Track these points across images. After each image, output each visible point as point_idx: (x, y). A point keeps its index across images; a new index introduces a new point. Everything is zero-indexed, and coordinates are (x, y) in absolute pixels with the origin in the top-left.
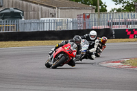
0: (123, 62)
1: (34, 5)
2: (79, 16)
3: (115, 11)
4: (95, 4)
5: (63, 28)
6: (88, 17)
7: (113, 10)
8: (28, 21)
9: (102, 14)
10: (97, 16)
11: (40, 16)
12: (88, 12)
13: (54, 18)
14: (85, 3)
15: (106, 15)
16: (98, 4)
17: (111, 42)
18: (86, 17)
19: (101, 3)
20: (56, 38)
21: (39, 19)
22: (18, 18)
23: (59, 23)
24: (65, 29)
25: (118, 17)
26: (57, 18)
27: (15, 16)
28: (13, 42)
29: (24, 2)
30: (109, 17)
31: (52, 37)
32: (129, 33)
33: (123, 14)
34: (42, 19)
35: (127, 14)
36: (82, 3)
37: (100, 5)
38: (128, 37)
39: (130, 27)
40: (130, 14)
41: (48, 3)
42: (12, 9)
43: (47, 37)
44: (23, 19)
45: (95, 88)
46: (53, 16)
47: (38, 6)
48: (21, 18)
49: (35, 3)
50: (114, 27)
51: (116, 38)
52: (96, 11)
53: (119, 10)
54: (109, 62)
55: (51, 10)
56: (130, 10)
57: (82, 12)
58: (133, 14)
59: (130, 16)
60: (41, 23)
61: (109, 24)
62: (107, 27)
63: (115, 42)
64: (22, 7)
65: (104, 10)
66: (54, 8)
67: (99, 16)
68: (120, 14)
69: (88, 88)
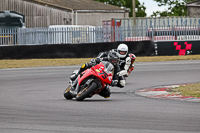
0: (170, 90)
1: (40, 6)
2: (105, 23)
3: (158, 16)
4: (129, 5)
5: (83, 40)
6: (119, 24)
7: (155, 14)
8: (31, 30)
9: (140, 20)
10: (131, 22)
11: (49, 23)
12: (118, 17)
13: (69, 26)
14: (115, 4)
15: (144, 21)
16: (134, 5)
17: (152, 61)
18: (116, 24)
19: (138, 4)
20: (72, 54)
21: (47, 27)
22: (16, 25)
23: (76, 33)
24: (86, 42)
25: (162, 24)
26: (73, 26)
27: (12, 23)
28: (9, 61)
29: (25, 2)
30: (149, 24)
31: (66, 54)
32: (179, 47)
33: (170, 19)
34: (51, 27)
35: (175, 19)
36: (110, 3)
37: (137, 6)
38: (177, 53)
39: (181, 38)
40: (179, 19)
41: (60, 4)
42: (7, 12)
43: (58, 54)
44: (24, 27)
45: (129, 128)
46: (67, 23)
47: (46, 7)
48: (21, 26)
49: (41, 4)
50: (157, 39)
51: (159, 55)
52: (131, 15)
53: (164, 15)
54: (149, 89)
55: (65, 14)
56: (180, 14)
57: (110, 17)
58: (184, 19)
59: (180, 23)
60: (51, 33)
61: (149, 34)
62: (147, 39)
63: (158, 60)
64: (22, 9)
65: (142, 14)
66: (69, 11)
67: (135, 23)
68: (166, 19)
69: (118, 128)
